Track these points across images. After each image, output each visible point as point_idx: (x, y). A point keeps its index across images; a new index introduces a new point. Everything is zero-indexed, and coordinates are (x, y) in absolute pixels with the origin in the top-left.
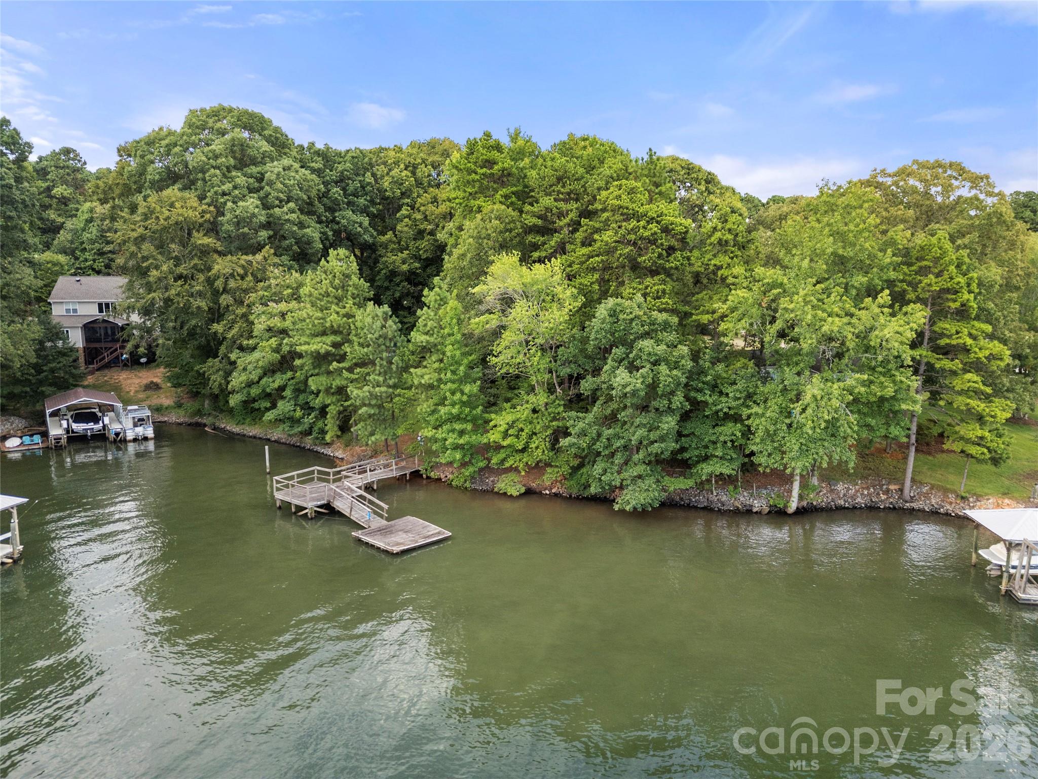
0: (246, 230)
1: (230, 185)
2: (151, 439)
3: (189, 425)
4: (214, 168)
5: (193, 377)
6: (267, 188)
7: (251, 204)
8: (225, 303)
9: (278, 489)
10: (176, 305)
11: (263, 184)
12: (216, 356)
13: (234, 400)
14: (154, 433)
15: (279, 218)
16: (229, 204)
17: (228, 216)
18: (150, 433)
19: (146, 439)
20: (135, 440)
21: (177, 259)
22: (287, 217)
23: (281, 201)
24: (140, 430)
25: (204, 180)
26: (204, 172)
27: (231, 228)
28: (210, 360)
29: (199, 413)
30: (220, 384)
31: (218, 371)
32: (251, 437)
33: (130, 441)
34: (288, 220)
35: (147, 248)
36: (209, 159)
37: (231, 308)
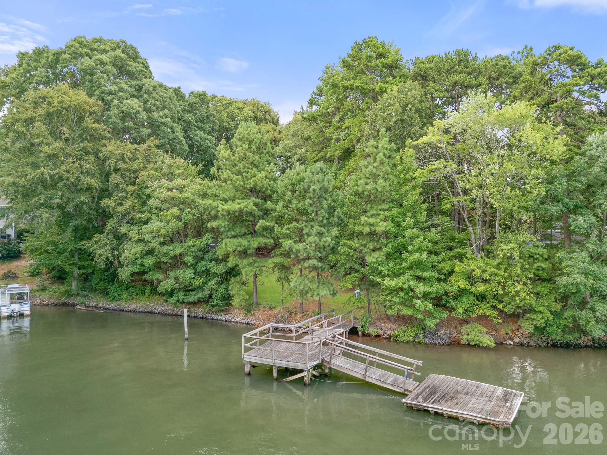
0: (131, 124)
1: (117, 88)
2: (27, 316)
3: (56, 305)
4: (102, 72)
5: (66, 257)
6: (145, 96)
7: (135, 103)
8: (115, 181)
9: (247, 349)
10: (65, 181)
11: (142, 93)
12: (102, 233)
13: (124, 274)
14: (31, 310)
15: (156, 121)
16: (116, 102)
17: (115, 111)
18: (26, 309)
19: (21, 315)
20: (10, 317)
21: (67, 140)
22: (163, 120)
23: (157, 108)
24: (16, 307)
25: (91, 81)
26: (92, 75)
27: (118, 121)
28: (96, 235)
29: (68, 294)
30: (107, 258)
31: (104, 245)
32: (130, 311)
33: (4, 318)
34: (164, 124)
35: (39, 127)
36: (97, 65)
37: (121, 186)
